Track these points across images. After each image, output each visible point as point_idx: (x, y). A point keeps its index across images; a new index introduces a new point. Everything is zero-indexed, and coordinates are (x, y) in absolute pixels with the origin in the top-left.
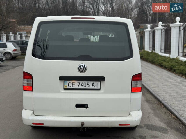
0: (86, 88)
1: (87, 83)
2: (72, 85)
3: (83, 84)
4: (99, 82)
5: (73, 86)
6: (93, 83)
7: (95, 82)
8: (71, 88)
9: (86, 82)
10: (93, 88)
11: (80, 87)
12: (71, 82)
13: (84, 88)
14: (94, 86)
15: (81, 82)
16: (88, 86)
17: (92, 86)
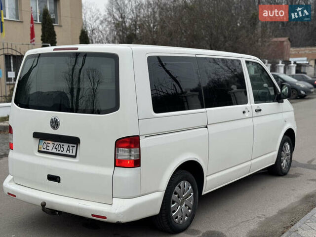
0: (60, 152)
1: (63, 145)
2: (47, 146)
3: (57, 146)
4: (75, 146)
5: (48, 148)
6: (69, 146)
7: (70, 145)
8: (45, 150)
9: (61, 144)
10: (68, 153)
11: (54, 151)
12: (46, 142)
13: (58, 152)
14: (69, 150)
15: (56, 143)
16: (62, 149)
17: (67, 150)
